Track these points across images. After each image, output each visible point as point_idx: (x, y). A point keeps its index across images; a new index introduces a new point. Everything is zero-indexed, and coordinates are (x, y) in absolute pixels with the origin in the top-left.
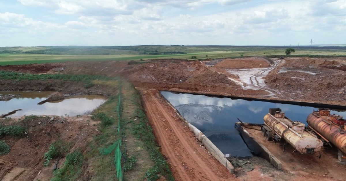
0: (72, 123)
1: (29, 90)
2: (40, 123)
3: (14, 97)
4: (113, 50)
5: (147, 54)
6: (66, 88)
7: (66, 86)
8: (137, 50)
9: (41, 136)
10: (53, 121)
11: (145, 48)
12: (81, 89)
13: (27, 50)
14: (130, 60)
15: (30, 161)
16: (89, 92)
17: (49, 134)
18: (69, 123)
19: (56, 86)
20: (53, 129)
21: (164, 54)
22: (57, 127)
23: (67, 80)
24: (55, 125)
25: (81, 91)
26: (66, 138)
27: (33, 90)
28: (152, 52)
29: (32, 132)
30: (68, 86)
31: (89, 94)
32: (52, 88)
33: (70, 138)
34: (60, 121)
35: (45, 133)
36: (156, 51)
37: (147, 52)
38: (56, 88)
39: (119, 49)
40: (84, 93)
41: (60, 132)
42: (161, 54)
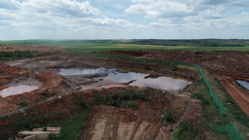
0: (179, 98)
1: (136, 67)
2: (156, 93)
3: (129, 71)
4: (179, 42)
5: (207, 46)
6: (159, 69)
7: (159, 68)
8: (199, 43)
9: (157, 102)
10: (165, 93)
11: (206, 41)
12: (170, 71)
13: (126, 41)
14: (196, 50)
15: (152, 119)
16: (175, 73)
17: (162, 102)
18: (176, 97)
19: (152, 67)
20: (165, 99)
21: (223, 46)
22: (168, 98)
23: (159, 64)
24: (166, 96)
25: (170, 72)
26: (175, 108)
27: (138, 68)
28: (211, 45)
29: (151, 98)
30: (160, 68)
31: (176, 75)
32: (150, 68)
33: (178, 108)
34: (170, 94)
35: (160, 101)
36: (216, 44)
37: (206, 44)
38: (152, 68)
39: (184, 42)
40: (172, 74)
41: (170, 102)
42: (219, 46)
